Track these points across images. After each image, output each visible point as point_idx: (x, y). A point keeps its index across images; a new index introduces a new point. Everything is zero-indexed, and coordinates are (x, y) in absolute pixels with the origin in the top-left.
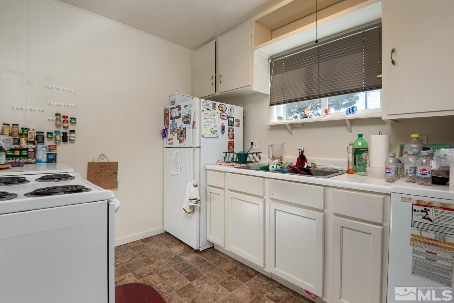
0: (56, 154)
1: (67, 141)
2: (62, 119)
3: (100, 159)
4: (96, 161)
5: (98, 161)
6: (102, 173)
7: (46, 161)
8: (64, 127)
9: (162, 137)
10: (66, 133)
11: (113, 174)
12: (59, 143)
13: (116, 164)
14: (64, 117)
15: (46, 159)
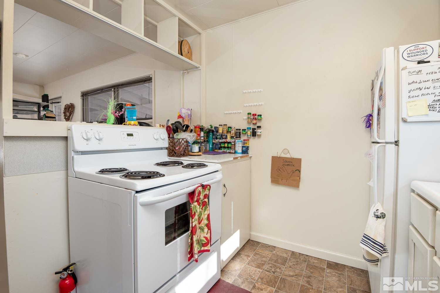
0: (248, 147)
1: (255, 136)
2: (252, 117)
3: (282, 153)
4: (278, 156)
5: (280, 155)
6: (284, 168)
7: (241, 152)
8: (253, 124)
9: (366, 126)
10: (255, 129)
11: (296, 171)
12: (250, 138)
13: (300, 160)
14: (253, 115)
15: (241, 151)
